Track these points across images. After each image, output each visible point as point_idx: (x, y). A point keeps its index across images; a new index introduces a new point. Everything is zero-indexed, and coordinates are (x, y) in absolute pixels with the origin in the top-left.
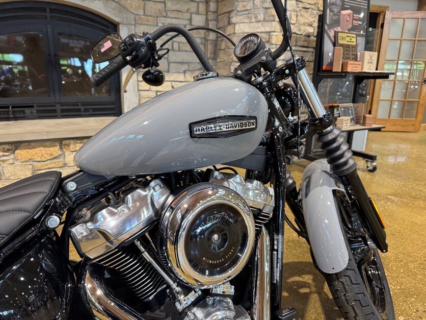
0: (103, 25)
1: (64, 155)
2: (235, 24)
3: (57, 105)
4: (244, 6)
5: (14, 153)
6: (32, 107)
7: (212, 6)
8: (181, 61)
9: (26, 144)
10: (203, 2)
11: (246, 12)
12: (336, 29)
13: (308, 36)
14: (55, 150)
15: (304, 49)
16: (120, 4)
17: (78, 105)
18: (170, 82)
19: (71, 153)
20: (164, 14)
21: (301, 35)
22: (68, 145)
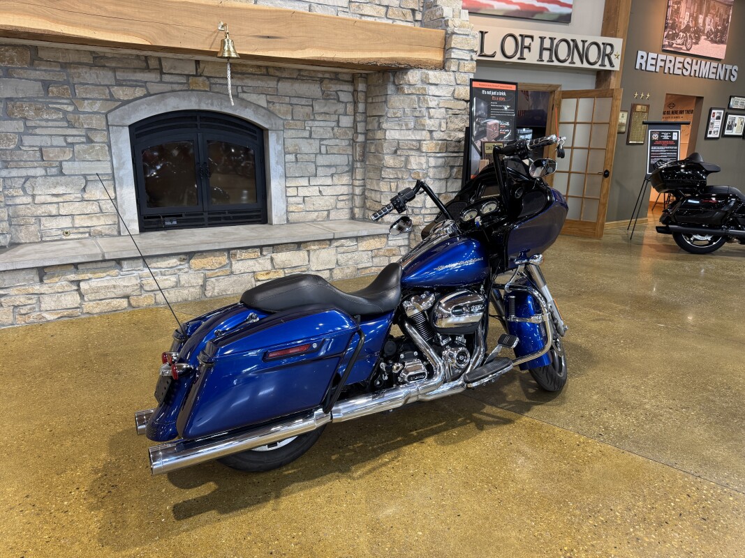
0: (250, 130)
1: (231, 267)
2: (386, 130)
3: (204, 214)
4: (394, 114)
5: (189, 262)
6: (181, 216)
7: (361, 107)
8: (328, 164)
9: (199, 254)
10: (350, 102)
11: (397, 119)
12: (482, 140)
13: (459, 141)
14: (223, 259)
15: (455, 155)
16: (269, 111)
17: (225, 213)
18: (317, 188)
19: (237, 262)
20: (312, 118)
21: (451, 141)
22: (234, 255)
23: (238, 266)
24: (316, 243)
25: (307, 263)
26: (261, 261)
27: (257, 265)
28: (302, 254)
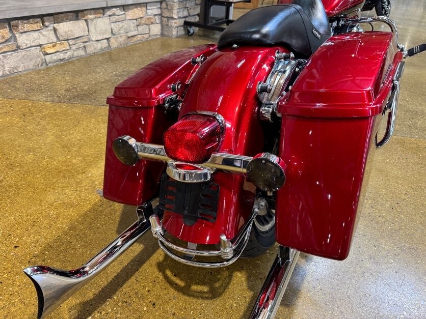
1: (15, 37)
14: (5, 32)
19: (20, 34)
22: (16, 26)
23: (22, 40)
24: (92, 11)
25: (87, 33)
26: (44, 32)
27: (42, 37)
28: (82, 23)
